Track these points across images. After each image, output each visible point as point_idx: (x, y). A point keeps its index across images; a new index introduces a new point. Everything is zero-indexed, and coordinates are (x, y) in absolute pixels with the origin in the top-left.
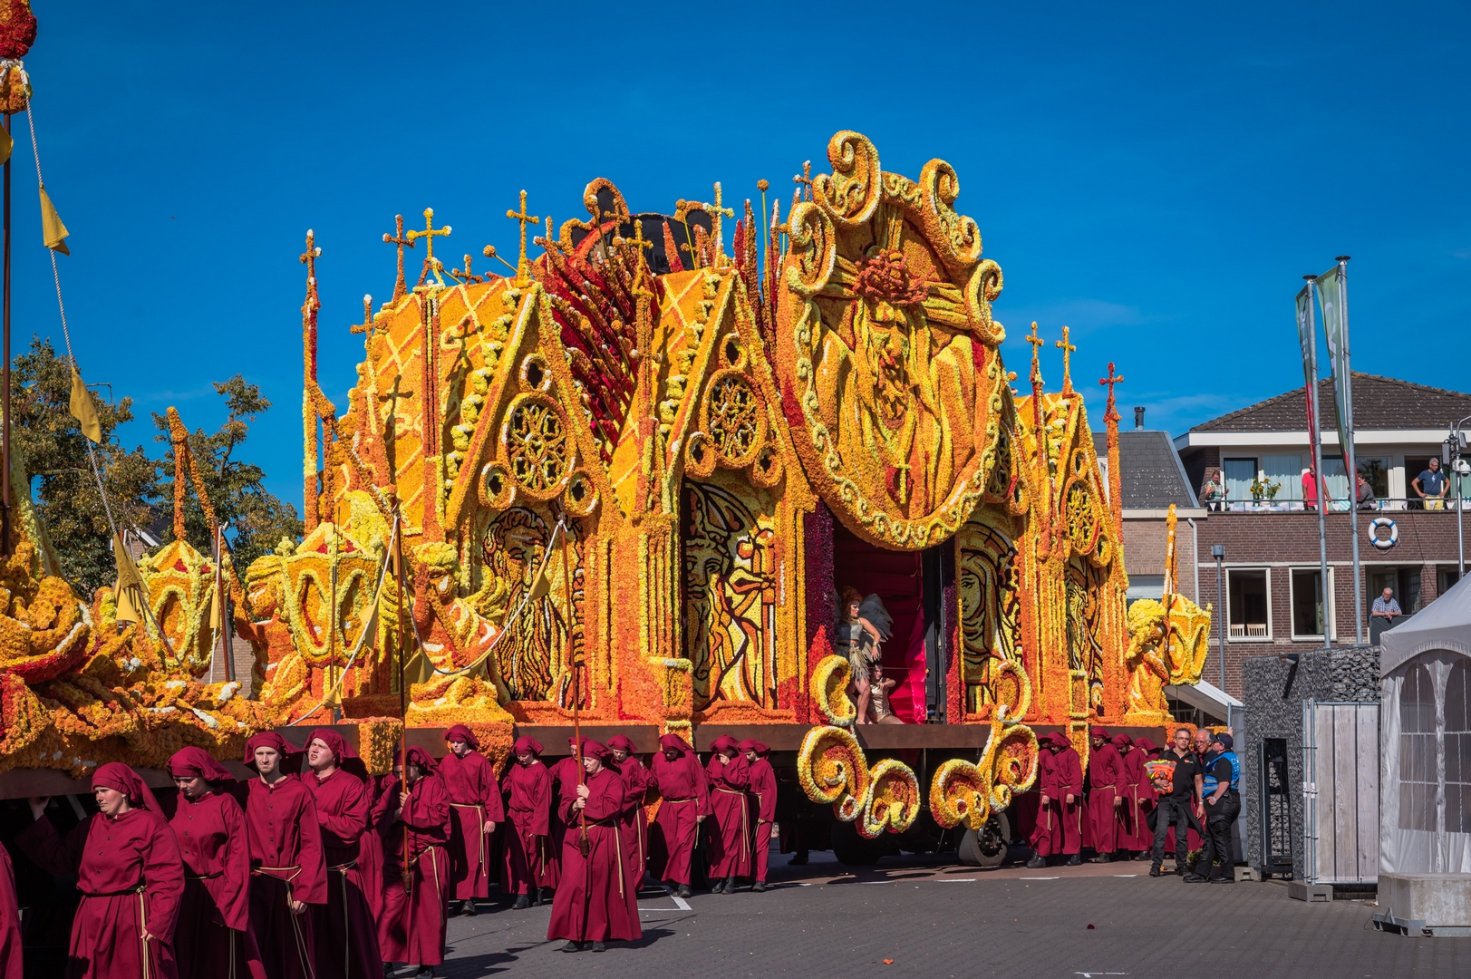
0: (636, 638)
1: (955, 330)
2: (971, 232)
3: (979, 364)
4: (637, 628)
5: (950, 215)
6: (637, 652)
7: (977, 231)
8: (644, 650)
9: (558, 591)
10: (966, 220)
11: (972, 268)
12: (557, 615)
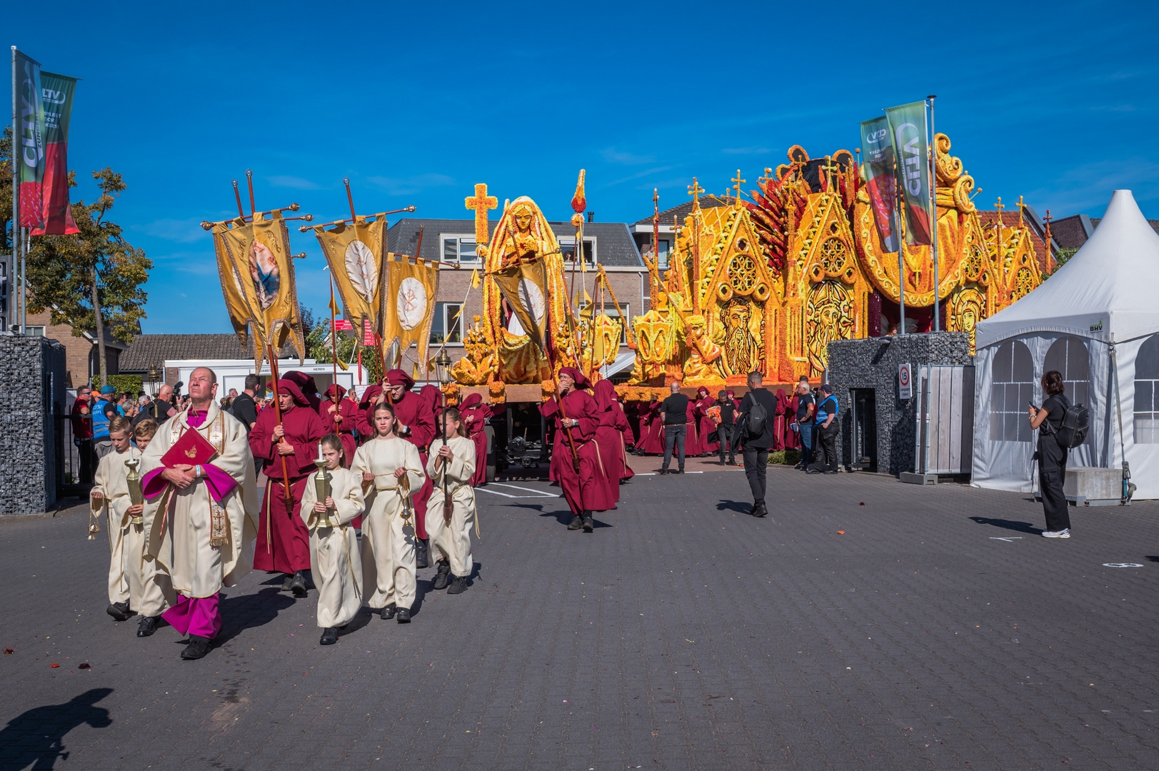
0: (785, 349)
1: (949, 208)
2: (957, 164)
3: (961, 222)
4: (785, 345)
5: (947, 157)
6: (785, 354)
7: (960, 163)
8: (788, 354)
9: (754, 330)
10: (955, 159)
11: (956, 180)
12: (754, 340)
